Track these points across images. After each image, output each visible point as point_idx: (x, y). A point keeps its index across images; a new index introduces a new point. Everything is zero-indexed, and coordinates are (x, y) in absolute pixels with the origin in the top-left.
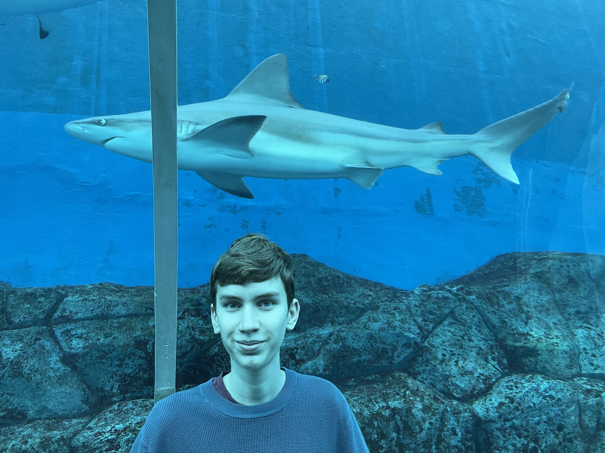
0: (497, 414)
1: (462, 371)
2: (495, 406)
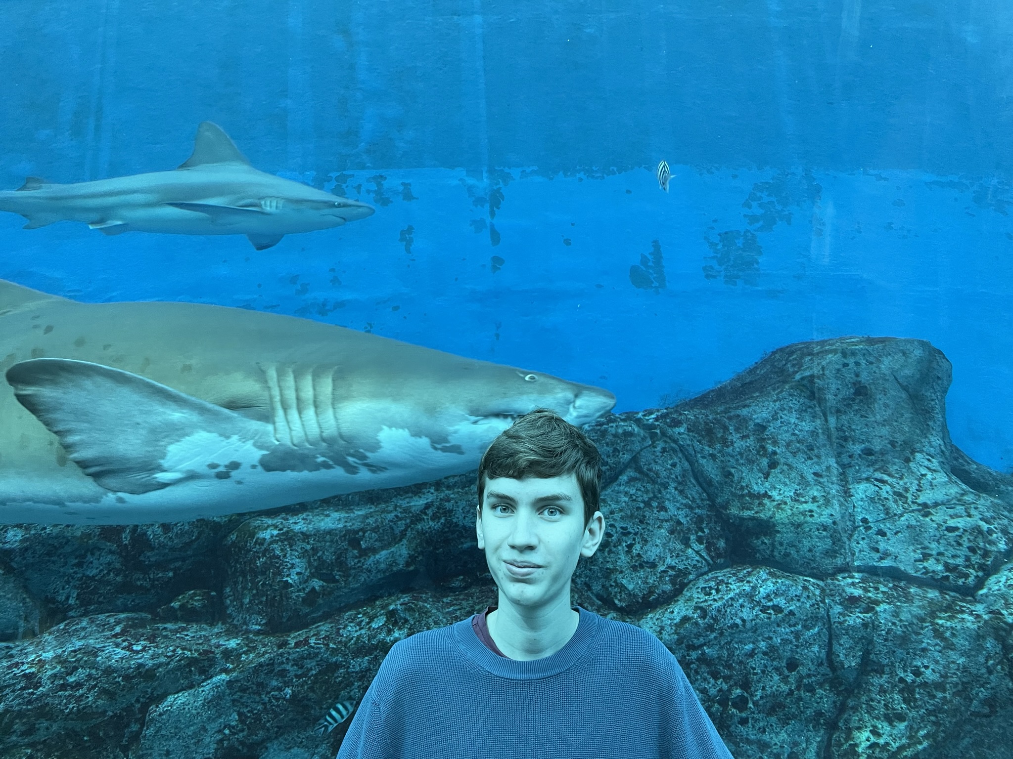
0: (676, 637)
1: (636, 562)
2: (675, 622)
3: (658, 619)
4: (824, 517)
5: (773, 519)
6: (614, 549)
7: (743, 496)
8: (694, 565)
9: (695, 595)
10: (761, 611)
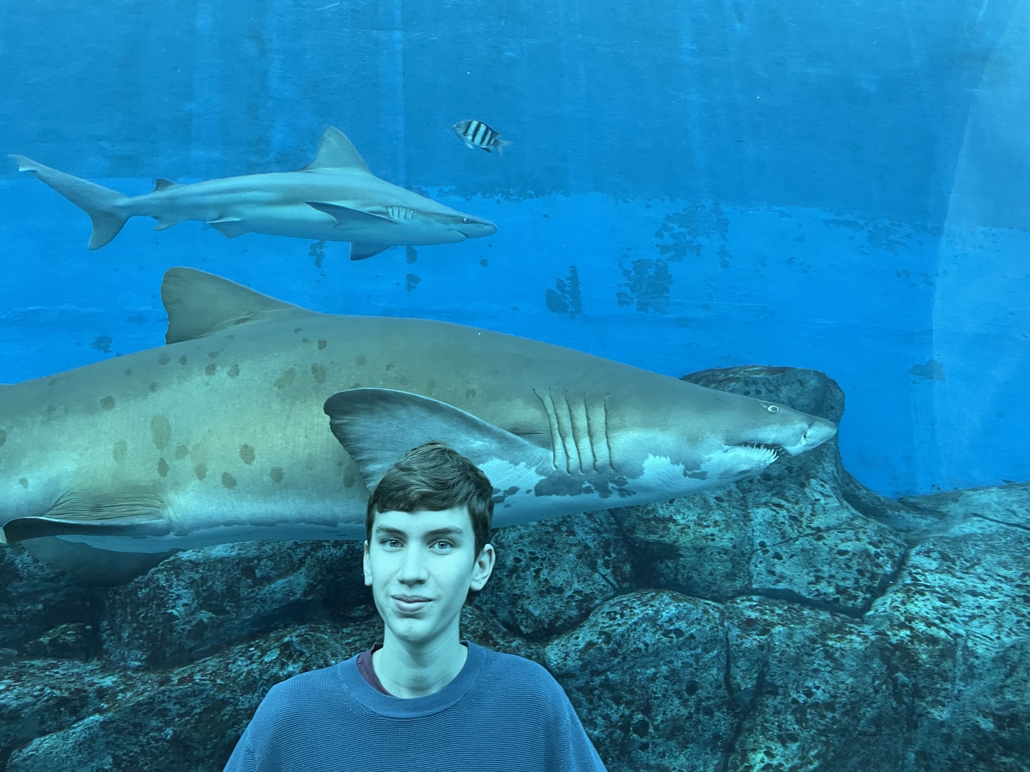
0: (580, 663)
1: (543, 587)
2: (580, 647)
3: (563, 646)
4: (725, 540)
5: (677, 544)
6: (522, 574)
7: (649, 520)
8: (601, 590)
9: (600, 620)
10: (663, 635)
